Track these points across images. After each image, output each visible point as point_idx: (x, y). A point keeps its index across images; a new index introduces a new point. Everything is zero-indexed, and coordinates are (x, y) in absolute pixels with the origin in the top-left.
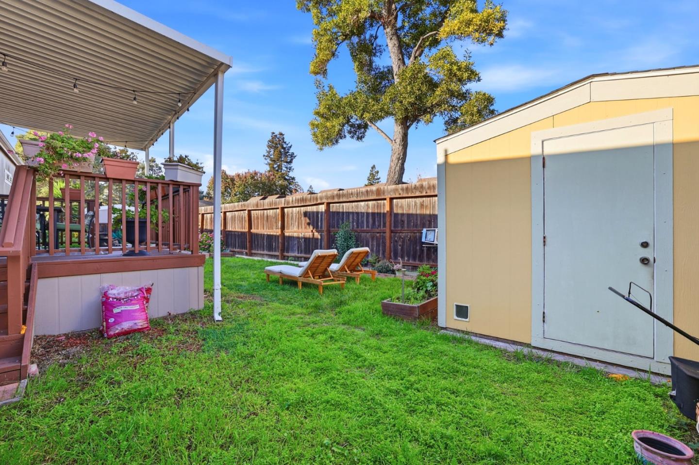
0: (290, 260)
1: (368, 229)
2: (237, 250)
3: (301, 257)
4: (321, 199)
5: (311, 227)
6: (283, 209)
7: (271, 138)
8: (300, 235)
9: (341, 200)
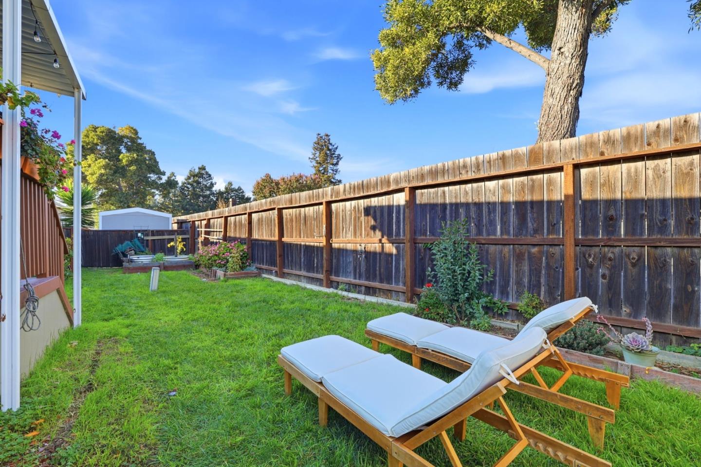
0: (342, 290)
1: (505, 237)
2: (264, 267)
3: (360, 286)
4: (397, 181)
5: (378, 234)
6: (329, 204)
7: (316, 140)
8: (359, 248)
9: (440, 180)
